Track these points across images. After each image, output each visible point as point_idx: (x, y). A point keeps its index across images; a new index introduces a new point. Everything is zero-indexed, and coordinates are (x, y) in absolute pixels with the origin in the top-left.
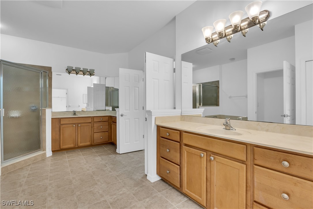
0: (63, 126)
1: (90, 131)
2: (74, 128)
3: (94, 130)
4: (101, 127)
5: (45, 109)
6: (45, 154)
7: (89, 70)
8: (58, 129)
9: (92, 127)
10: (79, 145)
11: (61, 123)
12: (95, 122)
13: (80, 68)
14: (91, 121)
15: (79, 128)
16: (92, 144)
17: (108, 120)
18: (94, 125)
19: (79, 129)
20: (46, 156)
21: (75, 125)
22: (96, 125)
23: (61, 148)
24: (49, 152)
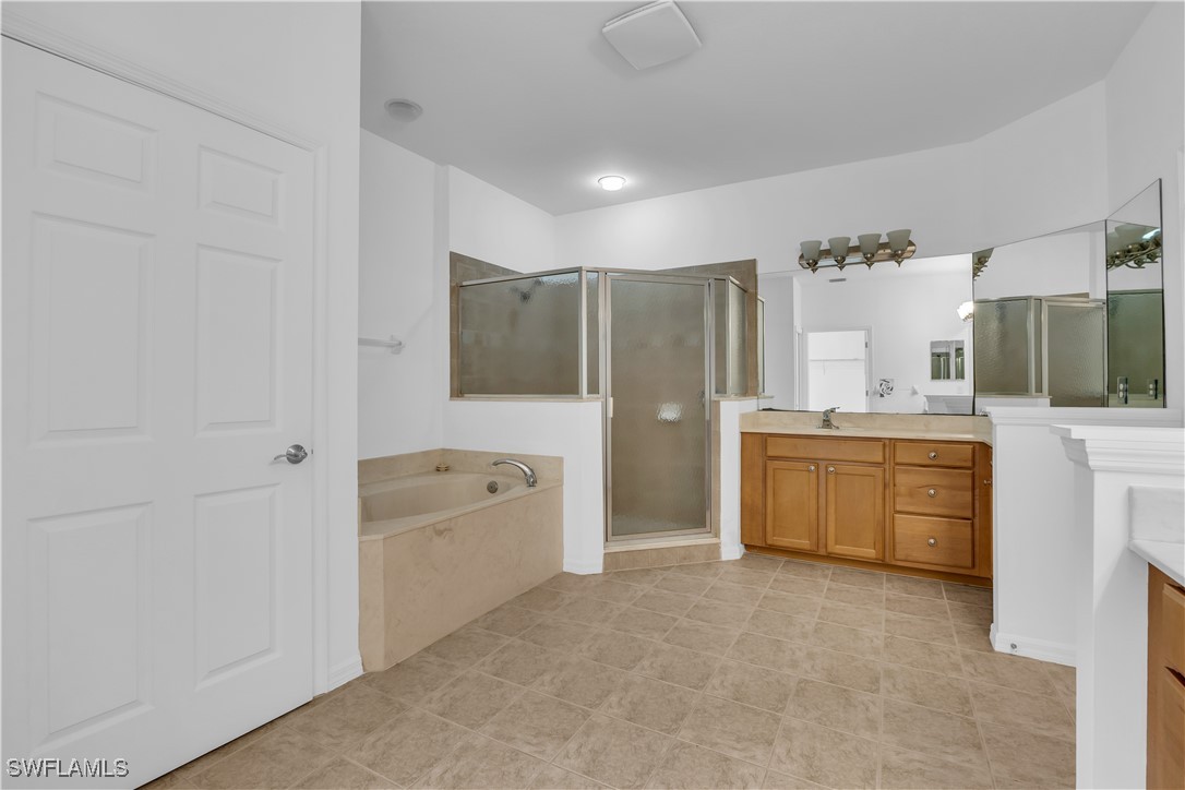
0: (777, 463)
1: (879, 501)
2: (814, 476)
3: (898, 499)
4: (932, 492)
5: (719, 402)
6: (717, 547)
7: (885, 239)
8: (759, 473)
9: (885, 486)
10: (830, 550)
11: (770, 454)
12: (898, 464)
13: (849, 239)
14: (880, 459)
15: (832, 478)
16: (887, 560)
17: (970, 464)
18: (897, 481)
19: (831, 485)
20: (720, 557)
21: (817, 468)
22: (904, 480)
23: (769, 542)
24: (730, 546)
